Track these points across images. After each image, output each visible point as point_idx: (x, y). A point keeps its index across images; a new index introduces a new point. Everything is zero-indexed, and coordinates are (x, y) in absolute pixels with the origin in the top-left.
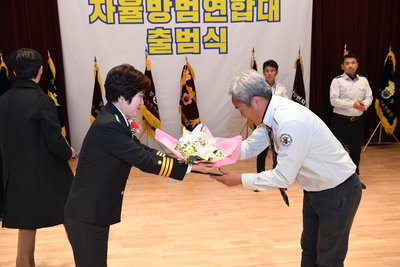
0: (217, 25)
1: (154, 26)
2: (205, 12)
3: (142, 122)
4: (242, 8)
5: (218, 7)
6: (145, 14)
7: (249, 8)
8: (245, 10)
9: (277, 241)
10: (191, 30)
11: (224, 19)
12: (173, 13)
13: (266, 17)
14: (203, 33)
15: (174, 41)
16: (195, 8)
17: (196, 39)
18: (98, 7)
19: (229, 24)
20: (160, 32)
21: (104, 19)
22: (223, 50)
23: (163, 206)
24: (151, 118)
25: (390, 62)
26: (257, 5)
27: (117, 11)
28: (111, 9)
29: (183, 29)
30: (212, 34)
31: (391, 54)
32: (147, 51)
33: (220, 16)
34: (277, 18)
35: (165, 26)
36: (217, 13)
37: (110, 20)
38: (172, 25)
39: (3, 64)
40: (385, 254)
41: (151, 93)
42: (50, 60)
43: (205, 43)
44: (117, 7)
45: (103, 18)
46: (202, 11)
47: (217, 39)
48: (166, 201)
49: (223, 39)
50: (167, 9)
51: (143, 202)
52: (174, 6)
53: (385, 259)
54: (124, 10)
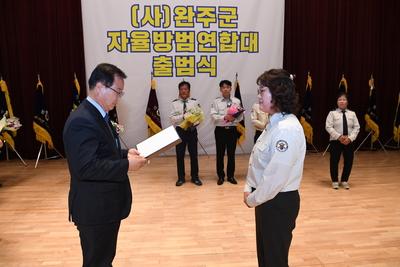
0: (209, 55)
1: (158, 54)
2: (199, 44)
3: (147, 130)
4: (228, 41)
5: (210, 41)
6: (152, 45)
7: (234, 41)
8: (230, 43)
9: (248, 221)
10: (188, 58)
11: (214, 50)
12: (174, 45)
13: (247, 49)
14: (197, 60)
15: (174, 66)
16: (191, 41)
17: (192, 65)
18: (114, 39)
19: (217, 54)
20: (163, 59)
21: (119, 49)
22: (213, 74)
23: (163, 195)
24: (155, 126)
25: (343, 86)
26: (240, 39)
27: (130, 42)
28: (125, 41)
29: (181, 57)
30: (204, 61)
31: (344, 80)
32: (153, 73)
33: (211, 47)
34: (255, 50)
35: (167, 54)
36: (209, 45)
37: (124, 49)
38: (173, 53)
39: (40, 83)
40: (327, 230)
41: (155, 107)
42: (76, 80)
43: (199, 68)
44: (129, 39)
45: (119, 47)
46: (196, 43)
47: (208, 65)
48: (165, 192)
49: (213, 65)
50: (169, 41)
51: (147, 192)
52: (174, 39)
53: (326, 233)
54: (135, 42)
